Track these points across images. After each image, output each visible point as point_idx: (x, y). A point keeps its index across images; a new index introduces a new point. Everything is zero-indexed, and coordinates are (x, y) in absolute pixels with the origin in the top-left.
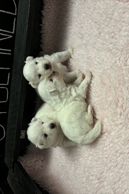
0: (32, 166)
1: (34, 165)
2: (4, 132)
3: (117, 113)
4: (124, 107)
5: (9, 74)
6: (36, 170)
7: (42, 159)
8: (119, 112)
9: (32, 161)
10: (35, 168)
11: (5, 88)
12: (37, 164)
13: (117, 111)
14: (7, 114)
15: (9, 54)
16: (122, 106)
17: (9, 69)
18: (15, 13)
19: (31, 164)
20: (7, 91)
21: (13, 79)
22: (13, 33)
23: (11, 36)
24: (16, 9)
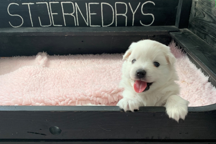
2: (18, 27)
5: (62, 26)
14: (31, 27)
15: (76, 24)
17: (65, 25)
18: (104, 25)
20: (49, 25)
22: (91, 26)
23: (88, 24)
24: (106, 26)
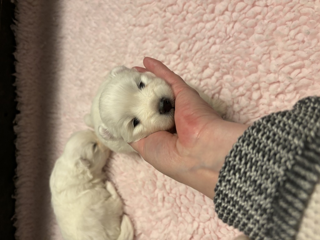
3: (157, 197)
4: (168, 187)
8: (160, 196)
13: (156, 196)
16: (164, 186)
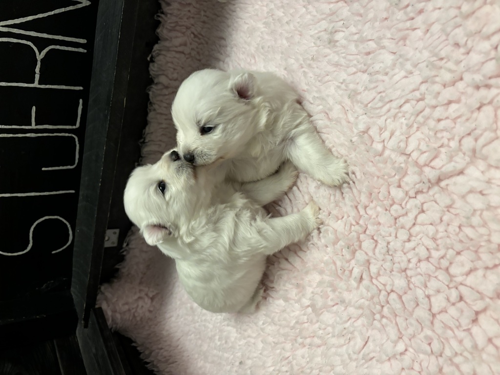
0: (129, 310)
1: (133, 309)
5: (81, 101)
6: (138, 319)
7: (151, 295)
9: (130, 300)
10: (136, 314)
11: (70, 135)
12: (140, 306)
14: (76, 195)
15: (81, 50)
17: (81, 88)
19: (127, 307)
21: (90, 114)
23: (86, 3)
